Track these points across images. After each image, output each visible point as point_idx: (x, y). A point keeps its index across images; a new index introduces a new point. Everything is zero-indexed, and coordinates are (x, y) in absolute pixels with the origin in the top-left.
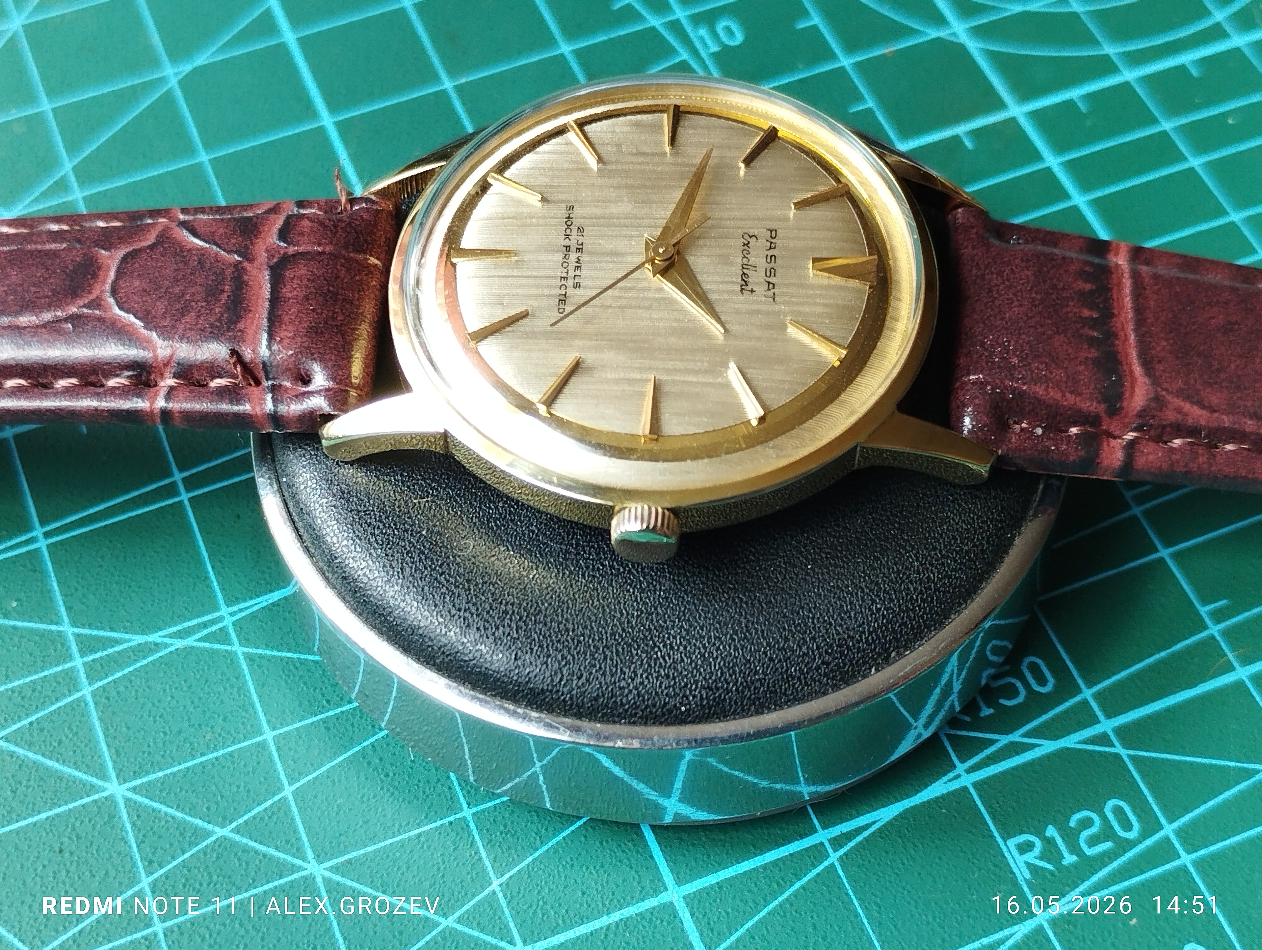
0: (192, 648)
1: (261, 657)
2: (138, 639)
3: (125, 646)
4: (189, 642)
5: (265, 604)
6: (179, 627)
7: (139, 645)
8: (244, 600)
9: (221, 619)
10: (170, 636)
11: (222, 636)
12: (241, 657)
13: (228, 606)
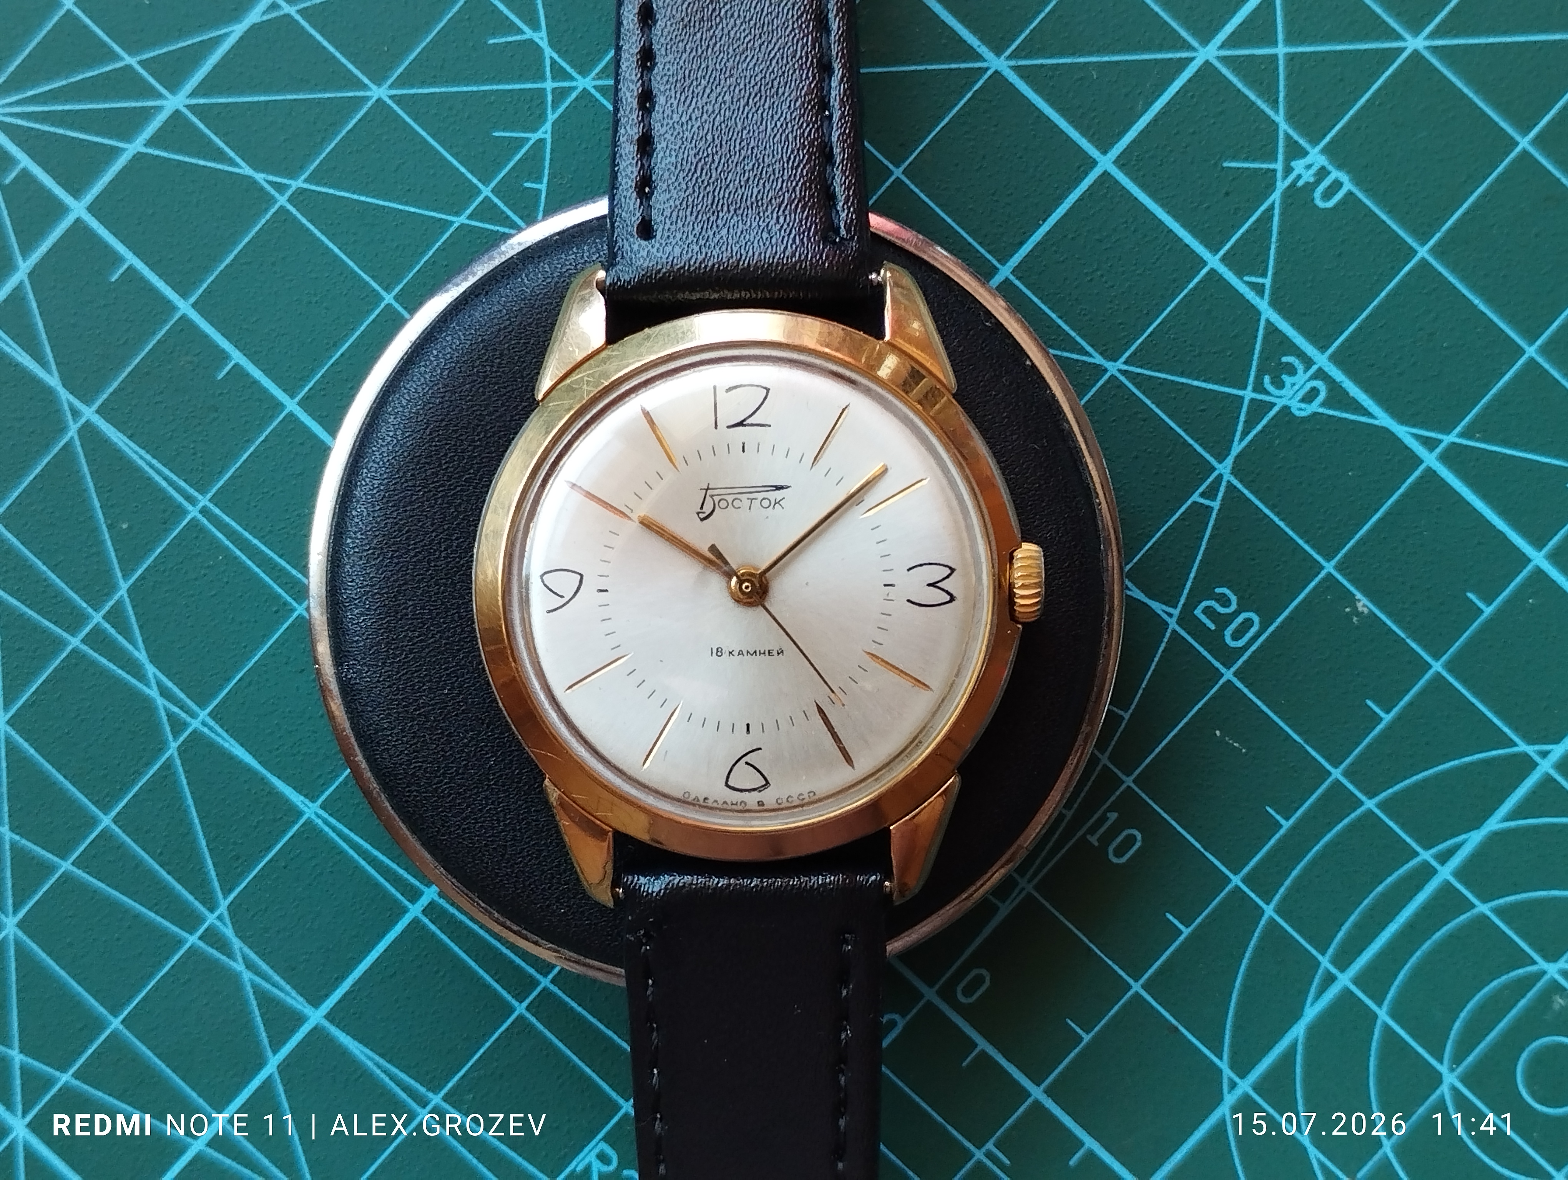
0: (156, 708)
1: (174, 773)
2: (141, 657)
3: (130, 647)
4: (160, 702)
5: (226, 745)
6: (170, 684)
7: (137, 659)
8: (222, 727)
9: (194, 715)
10: (157, 683)
11: (178, 726)
12: (167, 755)
13: (210, 715)
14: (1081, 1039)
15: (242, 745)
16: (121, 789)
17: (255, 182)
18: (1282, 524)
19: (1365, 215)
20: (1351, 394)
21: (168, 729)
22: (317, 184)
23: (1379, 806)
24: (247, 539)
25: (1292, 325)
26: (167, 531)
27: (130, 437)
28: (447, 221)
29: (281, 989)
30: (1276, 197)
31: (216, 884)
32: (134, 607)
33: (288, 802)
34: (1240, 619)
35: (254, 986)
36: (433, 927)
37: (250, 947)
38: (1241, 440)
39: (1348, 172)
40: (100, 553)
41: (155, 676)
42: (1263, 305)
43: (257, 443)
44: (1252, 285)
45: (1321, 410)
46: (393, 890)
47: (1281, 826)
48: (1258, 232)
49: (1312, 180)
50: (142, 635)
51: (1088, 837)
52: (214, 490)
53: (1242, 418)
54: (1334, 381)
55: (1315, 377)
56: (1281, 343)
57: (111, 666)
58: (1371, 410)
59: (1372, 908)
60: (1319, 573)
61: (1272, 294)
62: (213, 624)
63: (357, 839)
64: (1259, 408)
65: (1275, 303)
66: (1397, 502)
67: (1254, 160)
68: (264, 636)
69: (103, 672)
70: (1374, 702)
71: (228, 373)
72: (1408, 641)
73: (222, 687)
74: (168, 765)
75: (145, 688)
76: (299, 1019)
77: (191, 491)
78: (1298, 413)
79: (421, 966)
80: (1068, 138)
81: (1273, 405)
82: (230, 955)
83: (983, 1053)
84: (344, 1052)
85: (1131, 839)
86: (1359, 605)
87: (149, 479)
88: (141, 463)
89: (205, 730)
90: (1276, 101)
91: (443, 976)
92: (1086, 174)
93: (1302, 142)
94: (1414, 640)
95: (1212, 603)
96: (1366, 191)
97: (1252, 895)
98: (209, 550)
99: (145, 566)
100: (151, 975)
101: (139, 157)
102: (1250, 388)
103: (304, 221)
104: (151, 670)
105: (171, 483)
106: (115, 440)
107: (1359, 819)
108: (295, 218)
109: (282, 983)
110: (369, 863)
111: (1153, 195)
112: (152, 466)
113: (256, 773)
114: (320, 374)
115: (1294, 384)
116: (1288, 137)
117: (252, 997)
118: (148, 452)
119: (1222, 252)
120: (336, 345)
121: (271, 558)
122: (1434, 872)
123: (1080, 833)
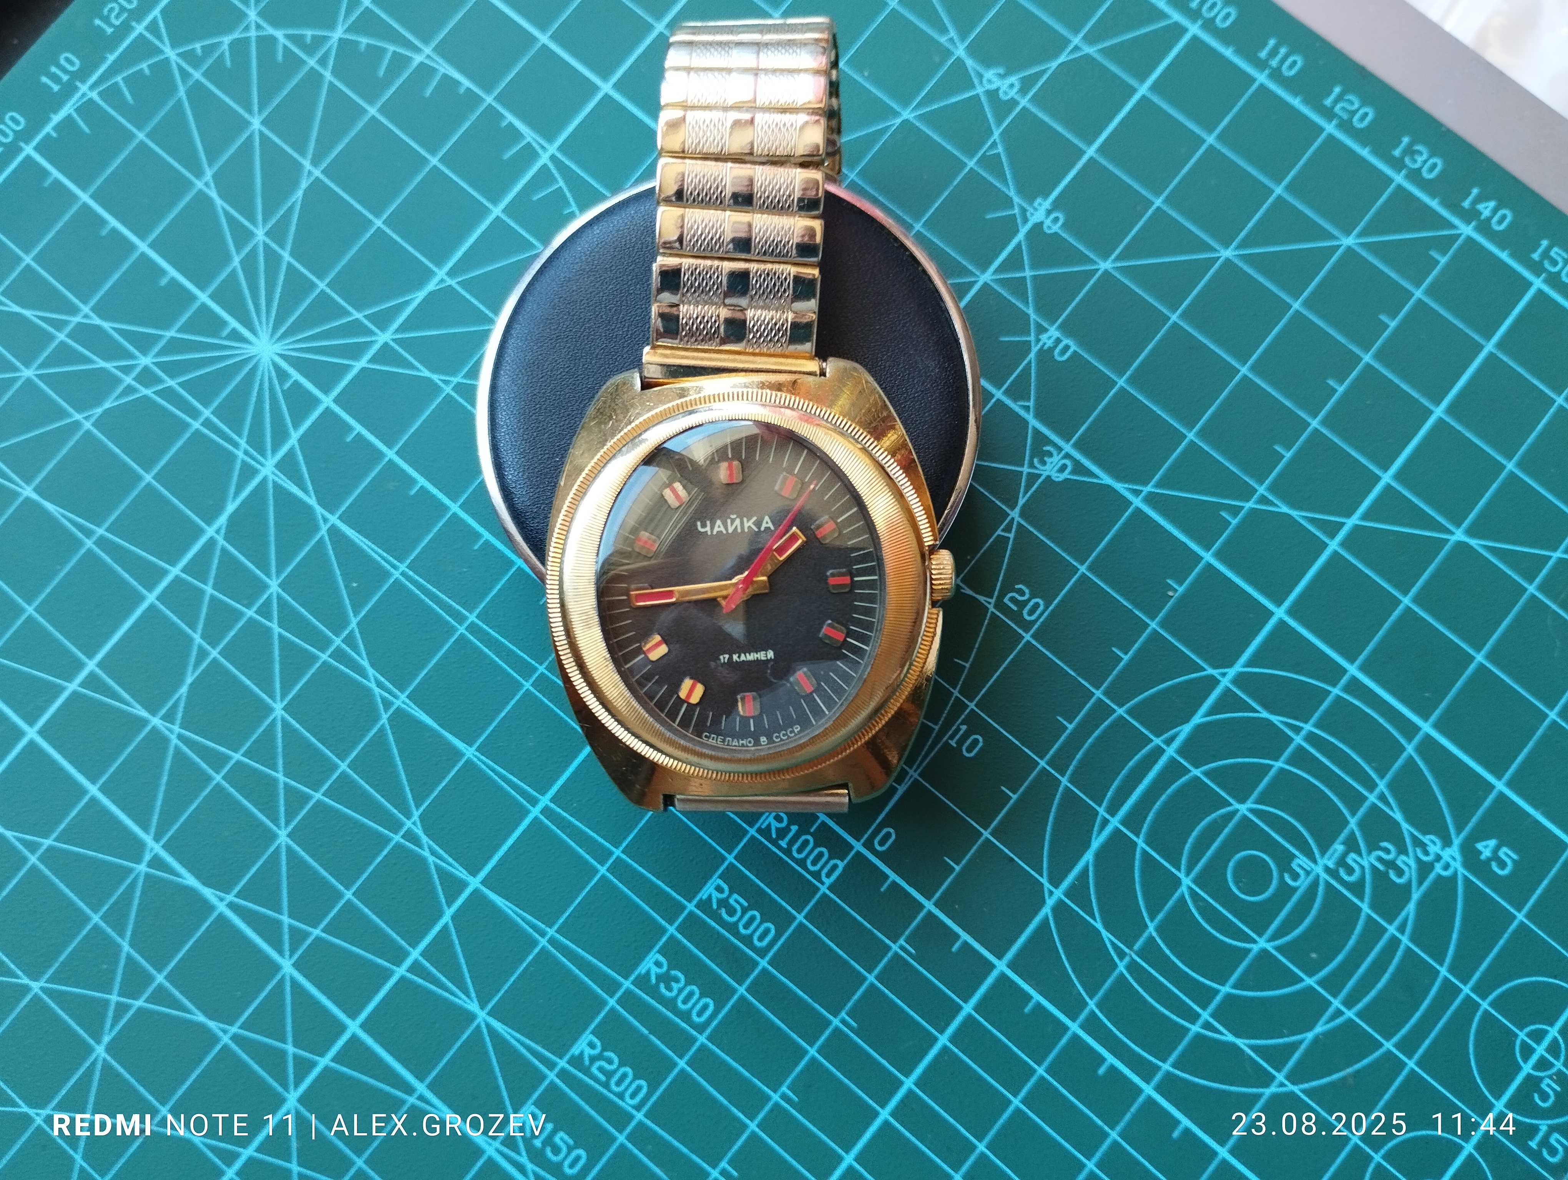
0: (374, 694)
1: (386, 735)
2: (365, 663)
3: (358, 658)
4: (377, 690)
5: (417, 715)
6: (382, 679)
7: (363, 666)
8: (414, 704)
9: (397, 698)
10: (375, 679)
11: (387, 705)
12: (381, 723)
13: (408, 697)
14: (955, 869)
15: (427, 714)
16: (352, 746)
17: (432, 380)
18: (1052, 545)
19: (1085, 364)
20: (1088, 467)
21: (381, 706)
22: (469, 379)
23: (1126, 712)
24: (428, 589)
25: (1048, 428)
26: (381, 586)
27: (358, 534)
29: (453, 867)
30: (1032, 356)
31: (412, 802)
32: (360, 633)
34: (1032, 603)
35: (436, 865)
36: (546, 821)
37: (433, 840)
38: (1024, 497)
39: (1073, 340)
40: (340, 601)
41: (374, 675)
42: (1030, 418)
43: (434, 531)
44: (1022, 408)
45: (1069, 477)
46: (521, 799)
48: (1023, 377)
49: (1052, 345)
50: (365, 650)
51: (950, 741)
53: (1023, 484)
54: (1076, 459)
55: (1064, 458)
56: (1042, 439)
57: (347, 671)
58: (1099, 475)
59: (1129, 775)
60: (1077, 573)
61: (1035, 411)
62: (409, 640)
63: (499, 769)
64: (1032, 478)
65: (1037, 416)
66: (1120, 528)
67: (1017, 336)
69: (343, 675)
70: (1117, 648)
71: (417, 491)
72: (1135, 611)
73: (414, 679)
74: (382, 730)
75: (367, 682)
76: (465, 885)
77: (395, 562)
78: (1056, 479)
79: (539, 847)
81: (1041, 475)
82: (421, 847)
83: (894, 882)
84: (493, 904)
85: (976, 742)
87: (369, 555)
88: (365, 548)
89: (404, 706)
91: (554, 853)
93: (1044, 324)
95: (1015, 595)
96: (1084, 350)
97: (1054, 772)
99: (367, 609)
100: (371, 863)
101: (363, 370)
102: (1026, 466)
103: (461, 401)
104: (371, 671)
105: (383, 557)
106: (350, 535)
107: (1114, 721)
108: (456, 399)
109: (454, 863)
110: (507, 784)
112: (372, 549)
113: (436, 732)
114: (470, 491)
115: (1052, 463)
116: (1036, 322)
117: (434, 872)
119: (1003, 389)
121: (444, 600)
122: (1164, 751)
123: (944, 739)
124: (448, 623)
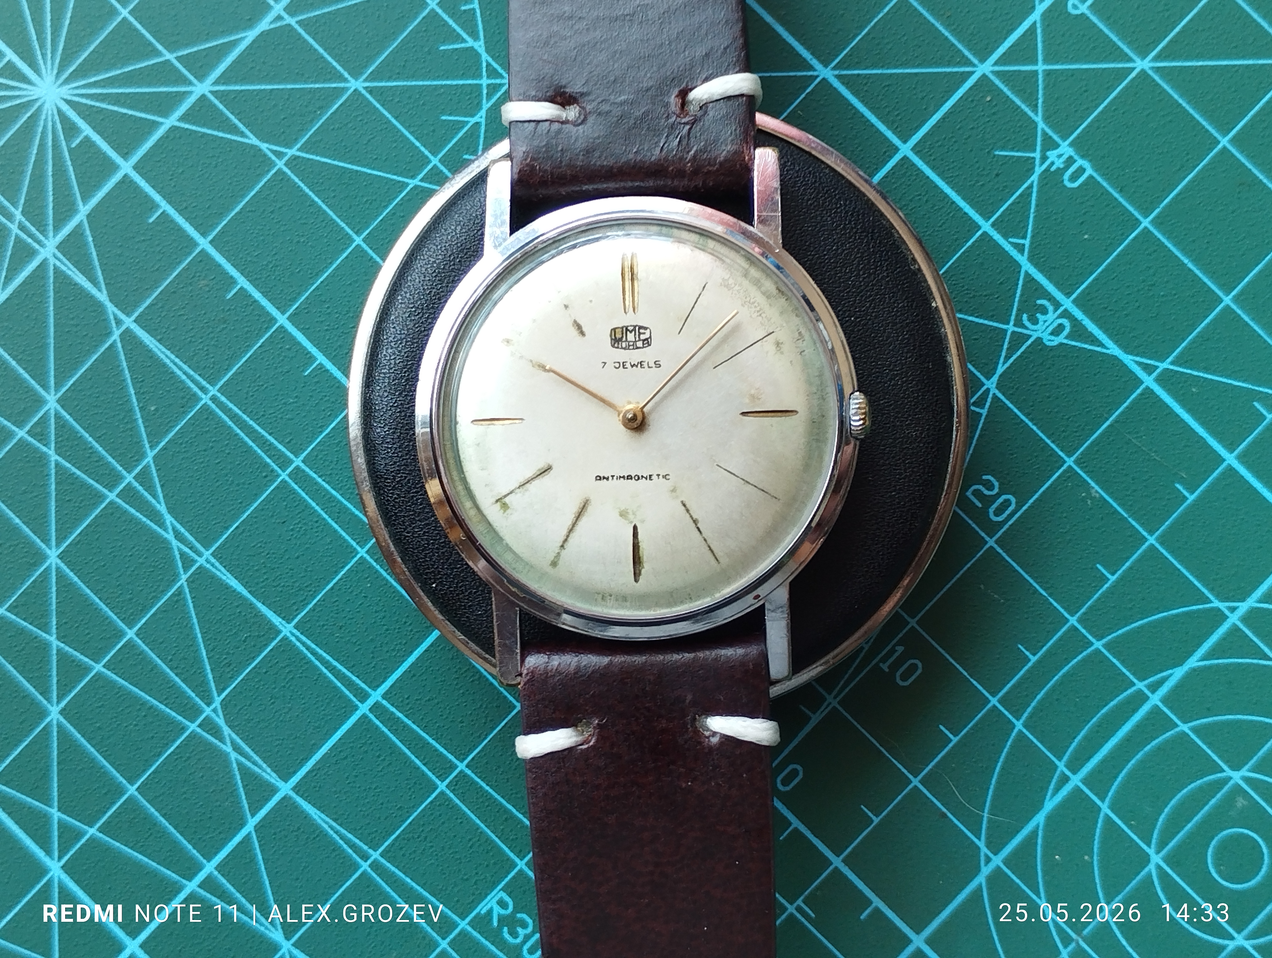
14: (872, 821)
15: (236, 578)
16: (142, 610)
17: (260, 150)
18: (1034, 428)
19: (1102, 194)
20: (1090, 330)
22: (307, 152)
23: (1104, 646)
24: (245, 421)
25: (1045, 276)
26: (185, 413)
27: (159, 341)
28: (404, 182)
29: (260, 767)
30: (1035, 178)
31: (212, 684)
32: (157, 470)
33: (270, 621)
34: (1000, 500)
35: (239, 764)
36: (378, 722)
37: (237, 734)
38: (1004, 363)
39: (1090, 161)
40: (134, 429)
41: (172, 524)
42: (1023, 260)
43: (255, 348)
44: (1015, 246)
45: (1065, 341)
46: (347, 692)
47: (1029, 660)
48: (1021, 205)
49: (1062, 166)
50: (163, 492)
51: (881, 665)
52: (222, 382)
53: (1006, 346)
54: (1076, 319)
55: (1061, 316)
56: (1036, 289)
57: (138, 514)
58: (1104, 342)
59: (1099, 725)
60: (1062, 466)
61: (1030, 252)
62: (217, 484)
63: (320, 652)
64: (1018, 339)
65: (1031, 259)
66: (1122, 413)
67: (1018, 151)
68: (256, 495)
69: (132, 519)
70: (1102, 565)
71: (235, 294)
72: (1130, 519)
73: (222, 534)
74: (180, 592)
75: (163, 533)
76: (274, 790)
77: (204, 383)
78: (1048, 343)
79: (366, 752)
80: (878, 131)
81: (1030, 336)
82: (222, 740)
83: (796, 830)
84: (306, 816)
85: (914, 667)
86: (1093, 491)
87: (173, 373)
88: (168, 361)
89: (208, 566)
90: (1036, 106)
91: (384, 760)
92: (891, 157)
93: (1055, 137)
94: (1134, 520)
95: (980, 487)
96: (1102, 175)
97: (1006, 713)
98: (216, 428)
99: (167, 440)
100: (160, 755)
101: (173, 129)
102: (1012, 323)
103: (296, 180)
104: (169, 519)
105: (189, 376)
106: (148, 343)
107: (1089, 656)
108: (289, 179)
109: (260, 762)
110: (330, 671)
111: (940, 175)
112: (175, 364)
113: (246, 599)
114: (303, 298)
115: (1045, 321)
116: (1044, 134)
117: (237, 773)
118: (172, 352)
119: (992, 220)
120: (318, 275)
121: (263, 436)
122: (1148, 698)
123: (874, 662)
124: (267, 465)
